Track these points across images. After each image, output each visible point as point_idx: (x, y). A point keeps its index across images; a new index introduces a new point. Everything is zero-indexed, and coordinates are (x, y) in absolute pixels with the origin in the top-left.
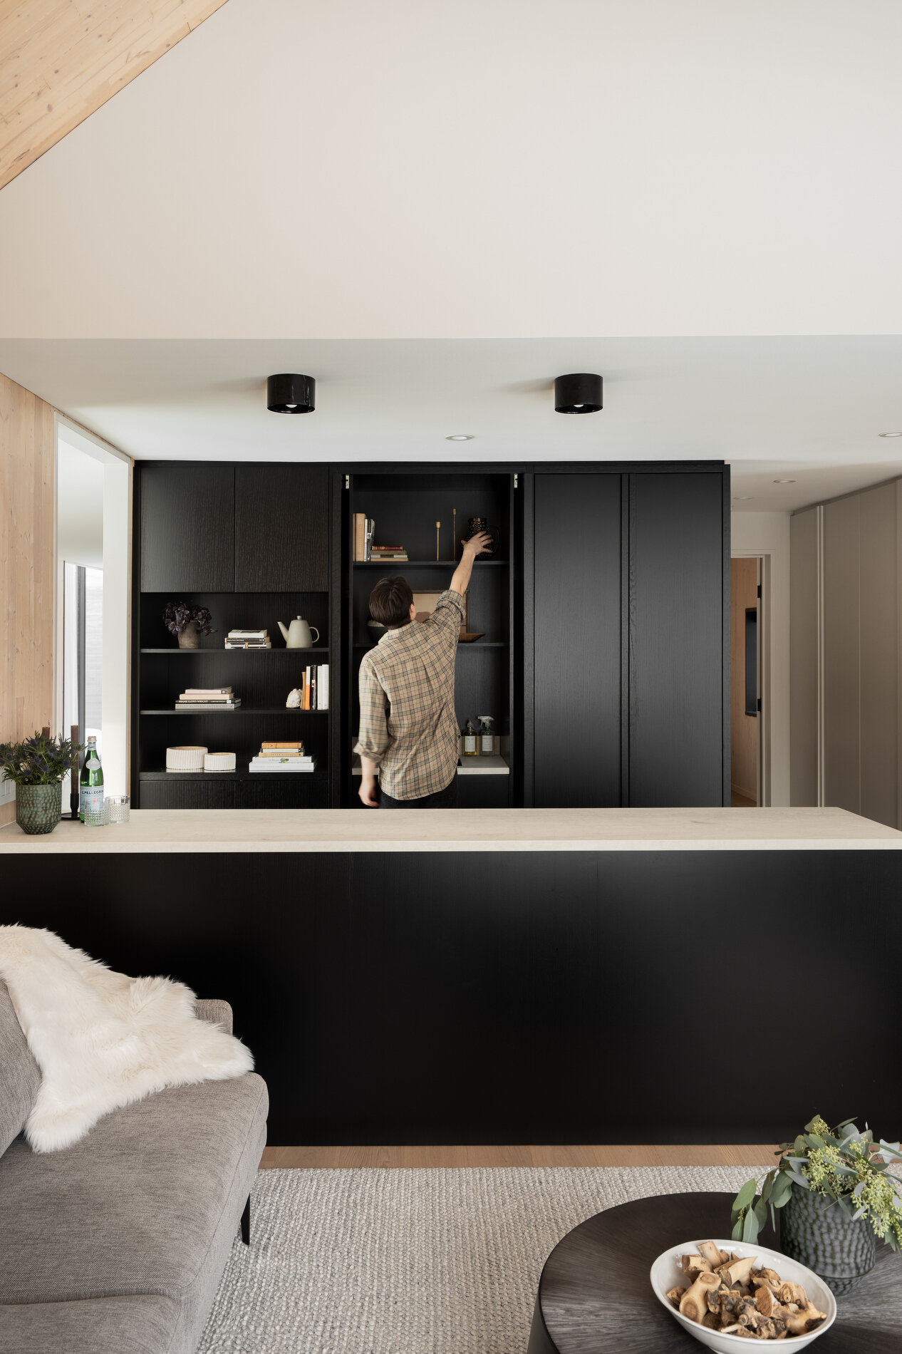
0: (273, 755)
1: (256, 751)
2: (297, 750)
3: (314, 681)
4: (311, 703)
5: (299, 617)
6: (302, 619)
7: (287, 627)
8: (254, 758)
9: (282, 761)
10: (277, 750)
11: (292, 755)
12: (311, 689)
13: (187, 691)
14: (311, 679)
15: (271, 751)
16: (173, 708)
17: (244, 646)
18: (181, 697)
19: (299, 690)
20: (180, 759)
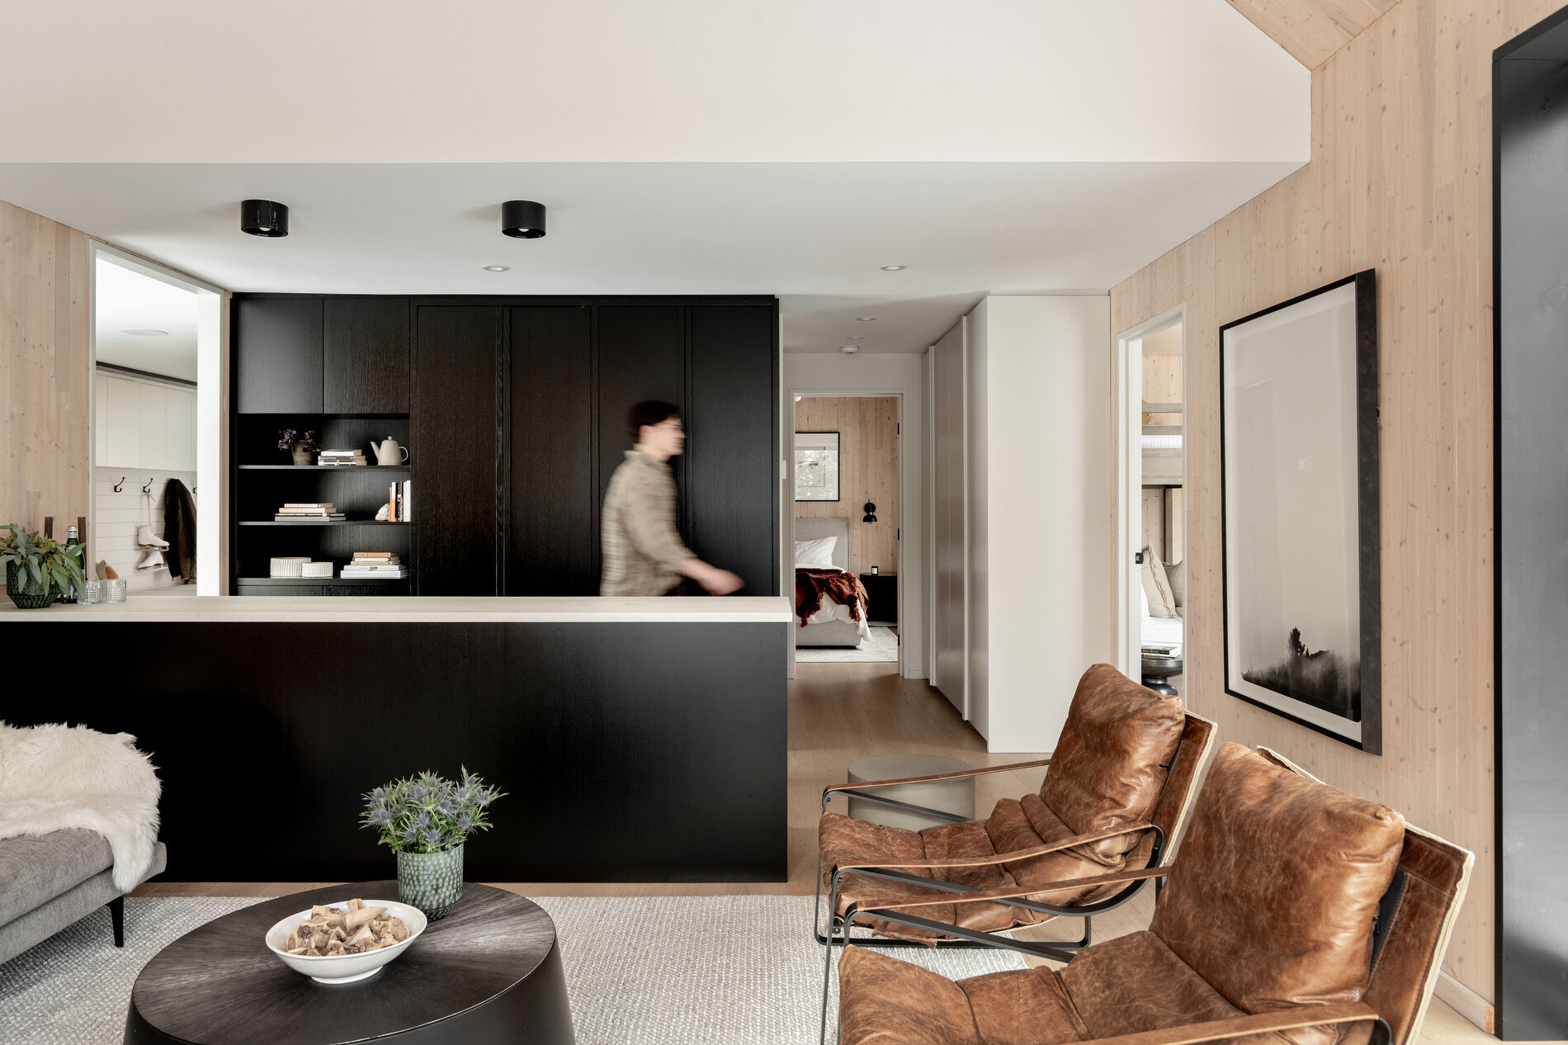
0: (364, 564)
1: (348, 560)
2: (387, 560)
3: (399, 496)
4: (397, 516)
5: (389, 438)
6: (393, 439)
7: (379, 445)
8: (345, 567)
9: (372, 569)
10: (369, 559)
11: (382, 564)
12: (397, 504)
13: (286, 505)
14: (397, 493)
15: (362, 560)
16: (273, 520)
17: (336, 464)
18: (281, 510)
19: (387, 501)
20: (283, 568)
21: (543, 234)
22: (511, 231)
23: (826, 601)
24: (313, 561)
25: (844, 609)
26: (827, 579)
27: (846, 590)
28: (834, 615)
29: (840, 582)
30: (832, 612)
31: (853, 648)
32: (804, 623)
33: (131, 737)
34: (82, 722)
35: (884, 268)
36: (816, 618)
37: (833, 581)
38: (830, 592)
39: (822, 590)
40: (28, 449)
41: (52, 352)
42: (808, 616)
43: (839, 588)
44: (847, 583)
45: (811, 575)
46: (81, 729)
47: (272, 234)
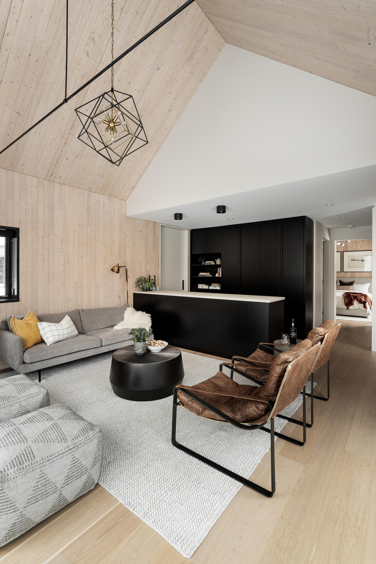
0: (213, 286)
1: (211, 285)
2: (218, 285)
4: (219, 276)
6: (219, 259)
7: (217, 260)
8: (210, 287)
9: (215, 287)
12: (219, 273)
14: (219, 271)
16: (198, 276)
17: (208, 264)
18: (199, 274)
19: (217, 273)
20: (200, 286)
21: (225, 212)
22: (218, 212)
23: (355, 302)
24: (206, 285)
25: (362, 305)
26: (357, 296)
27: (363, 299)
28: (358, 307)
29: (362, 297)
30: (357, 306)
31: (366, 317)
32: (348, 309)
33: (150, 315)
34: (145, 311)
35: (327, 205)
36: (352, 307)
37: (358, 296)
38: (357, 299)
39: (354, 299)
40: (148, 263)
41: (153, 245)
42: (349, 307)
43: (360, 299)
44: (364, 297)
45: (351, 294)
46: (144, 312)
47: (180, 219)
